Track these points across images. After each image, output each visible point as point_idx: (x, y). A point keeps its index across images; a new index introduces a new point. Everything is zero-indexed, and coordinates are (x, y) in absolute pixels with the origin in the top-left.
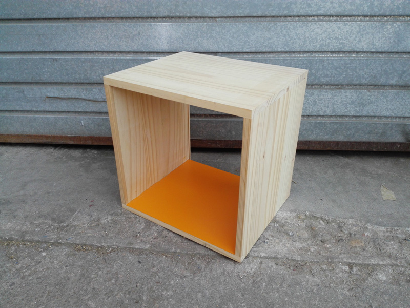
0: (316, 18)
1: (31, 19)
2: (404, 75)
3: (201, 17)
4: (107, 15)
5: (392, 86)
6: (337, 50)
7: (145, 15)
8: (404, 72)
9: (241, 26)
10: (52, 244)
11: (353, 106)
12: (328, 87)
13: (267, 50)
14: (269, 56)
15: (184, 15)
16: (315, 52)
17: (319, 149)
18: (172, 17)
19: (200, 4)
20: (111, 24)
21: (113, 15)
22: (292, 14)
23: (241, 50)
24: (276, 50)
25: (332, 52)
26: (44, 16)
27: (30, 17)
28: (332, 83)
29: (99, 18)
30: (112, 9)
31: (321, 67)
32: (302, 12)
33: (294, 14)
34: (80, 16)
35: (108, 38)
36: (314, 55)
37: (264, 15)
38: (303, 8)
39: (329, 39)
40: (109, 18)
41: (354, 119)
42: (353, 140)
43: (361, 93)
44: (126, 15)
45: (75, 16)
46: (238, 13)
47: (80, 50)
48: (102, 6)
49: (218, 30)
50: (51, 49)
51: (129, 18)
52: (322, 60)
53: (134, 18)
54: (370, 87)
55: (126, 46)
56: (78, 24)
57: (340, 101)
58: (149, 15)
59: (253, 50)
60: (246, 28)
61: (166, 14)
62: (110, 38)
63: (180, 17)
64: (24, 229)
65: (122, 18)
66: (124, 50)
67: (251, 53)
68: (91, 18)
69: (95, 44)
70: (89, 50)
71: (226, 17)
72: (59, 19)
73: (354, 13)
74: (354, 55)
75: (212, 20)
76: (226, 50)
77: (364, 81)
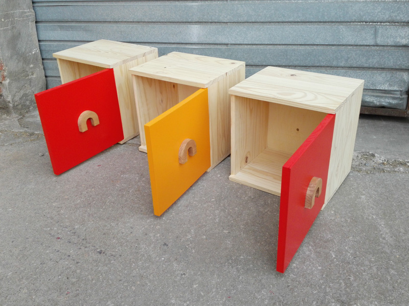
2: (349, 60)
3: (218, 22)
5: (343, 67)
6: (303, 43)
7: (185, 21)
8: (348, 58)
9: (243, 28)
12: (299, 67)
13: (259, 43)
14: (260, 46)
15: (208, 21)
18: (201, 22)
19: (217, 14)
20: (164, 26)
21: (166, 21)
22: (273, 21)
23: (242, 43)
24: (264, 43)
25: (300, 45)
26: (125, 20)
28: (302, 65)
29: (157, 22)
30: (165, 17)
31: (293, 54)
32: (280, 20)
33: (275, 21)
36: (289, 46)
37: (256, 21)
38: (280, 17)
39: (297, 36)
40: (163, 22)
44: (173, 20)
45: (143, 21)
46: (240, 20)
48: (159, 15)
49: (228, 30)
51: (175, 22)
52: (294, 50)
53: (178, 22)
58: (187, 21)
59: (250, 43)
60: (245, 29)
61: (197, 21)
62: (163, 34)
63: (205, 22)
65: (171, 22)
67: (249, 44)
68: (152, 22)
71: (233, 22)
74: (315, 47)
75: (224, 24)
76: (233, 42)
77: (322, 64)
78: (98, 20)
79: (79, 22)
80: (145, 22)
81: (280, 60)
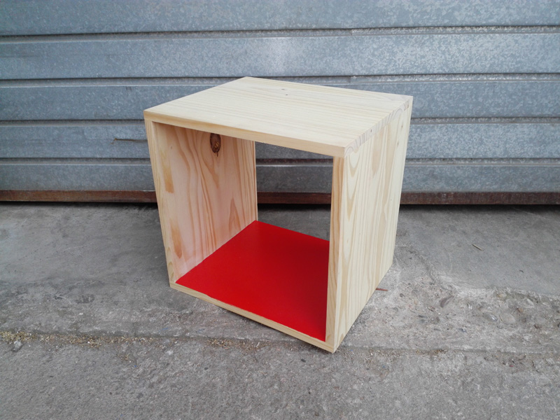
0: (485, 30)
1: (96, 34)
3: (330, 29)
4: (203, 28)
6: (513, 71)
7: (256, 27)
9: (386, 41)
10: (177, 339)
11: (532, 145)
12: (499, 120)
13: (420, 71)
14: (421, 79)
15: (309, 27)
16: (483, 74)
17: (485, 203)
18: (292, 30)
19: (330, 11)
20: (207, 40)
21: (211, 28)
22: (454, 24)
23: (384, 72)
24: (431, 71)
25: (506, 74)
26: (116, 30)
27: (96, 31)
28: (505, 114)
29: (191, 32)
30: (210, 19)
31: (491, 94)
32: (468, 21)
33: (457, 23)
34: (166, 29)
35: (202, 59)
36: (481, 77)
37: (416, 25)
38: (470, 16)
39: (503, 56)
40: (204, 32)
41: (532, 162)
42: (529, 190)
43: (542, 128)
44: (230, 27)
45: (158, 29)
46: (381, 22)
47: (164, 75)
48: (197, 15)
49: (353, 46)
50: (125, 73)
51: (232, 31)
52: (493, 85)
53: (239, 31)
54: (553, 120)
55: (228, 69)
56: (162, 40)
57: (515, 138)
58: (260, 27)
59: (401, 71)
60: (391, 43)
61: (283, 26)
62: (206, 59)
64: (133, 319)
65: (223, 32)
66: (224, 75)
67: (396, 75)
68: (180, 32)
69: (185, 68)
70: (176, 75)
71: (364, 29)
72: (136, 33)
73: (537, 22)
74: (534, 78)
75: (344, 33)
76: (364, 72)
77: (547, 112)
78: (53, 32)
79: (8, 36)
80: (162, 32)
81: (461, 105)
